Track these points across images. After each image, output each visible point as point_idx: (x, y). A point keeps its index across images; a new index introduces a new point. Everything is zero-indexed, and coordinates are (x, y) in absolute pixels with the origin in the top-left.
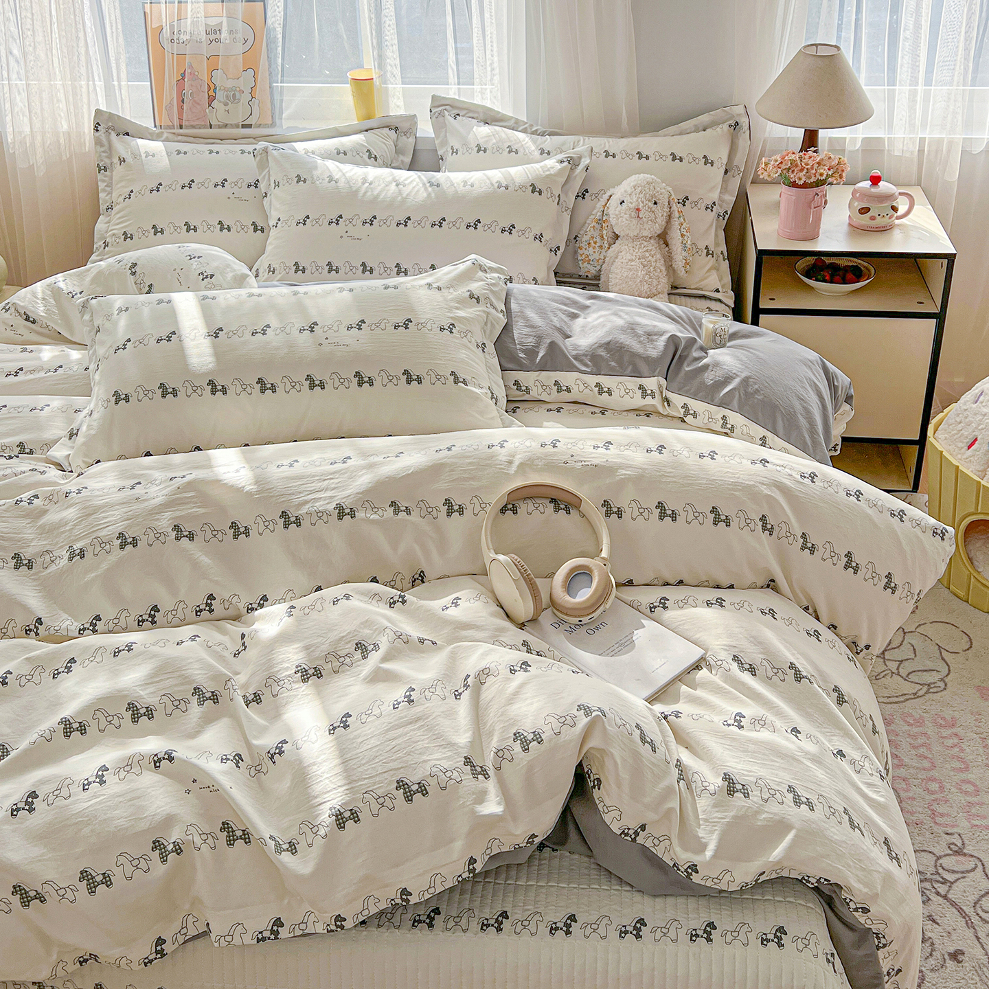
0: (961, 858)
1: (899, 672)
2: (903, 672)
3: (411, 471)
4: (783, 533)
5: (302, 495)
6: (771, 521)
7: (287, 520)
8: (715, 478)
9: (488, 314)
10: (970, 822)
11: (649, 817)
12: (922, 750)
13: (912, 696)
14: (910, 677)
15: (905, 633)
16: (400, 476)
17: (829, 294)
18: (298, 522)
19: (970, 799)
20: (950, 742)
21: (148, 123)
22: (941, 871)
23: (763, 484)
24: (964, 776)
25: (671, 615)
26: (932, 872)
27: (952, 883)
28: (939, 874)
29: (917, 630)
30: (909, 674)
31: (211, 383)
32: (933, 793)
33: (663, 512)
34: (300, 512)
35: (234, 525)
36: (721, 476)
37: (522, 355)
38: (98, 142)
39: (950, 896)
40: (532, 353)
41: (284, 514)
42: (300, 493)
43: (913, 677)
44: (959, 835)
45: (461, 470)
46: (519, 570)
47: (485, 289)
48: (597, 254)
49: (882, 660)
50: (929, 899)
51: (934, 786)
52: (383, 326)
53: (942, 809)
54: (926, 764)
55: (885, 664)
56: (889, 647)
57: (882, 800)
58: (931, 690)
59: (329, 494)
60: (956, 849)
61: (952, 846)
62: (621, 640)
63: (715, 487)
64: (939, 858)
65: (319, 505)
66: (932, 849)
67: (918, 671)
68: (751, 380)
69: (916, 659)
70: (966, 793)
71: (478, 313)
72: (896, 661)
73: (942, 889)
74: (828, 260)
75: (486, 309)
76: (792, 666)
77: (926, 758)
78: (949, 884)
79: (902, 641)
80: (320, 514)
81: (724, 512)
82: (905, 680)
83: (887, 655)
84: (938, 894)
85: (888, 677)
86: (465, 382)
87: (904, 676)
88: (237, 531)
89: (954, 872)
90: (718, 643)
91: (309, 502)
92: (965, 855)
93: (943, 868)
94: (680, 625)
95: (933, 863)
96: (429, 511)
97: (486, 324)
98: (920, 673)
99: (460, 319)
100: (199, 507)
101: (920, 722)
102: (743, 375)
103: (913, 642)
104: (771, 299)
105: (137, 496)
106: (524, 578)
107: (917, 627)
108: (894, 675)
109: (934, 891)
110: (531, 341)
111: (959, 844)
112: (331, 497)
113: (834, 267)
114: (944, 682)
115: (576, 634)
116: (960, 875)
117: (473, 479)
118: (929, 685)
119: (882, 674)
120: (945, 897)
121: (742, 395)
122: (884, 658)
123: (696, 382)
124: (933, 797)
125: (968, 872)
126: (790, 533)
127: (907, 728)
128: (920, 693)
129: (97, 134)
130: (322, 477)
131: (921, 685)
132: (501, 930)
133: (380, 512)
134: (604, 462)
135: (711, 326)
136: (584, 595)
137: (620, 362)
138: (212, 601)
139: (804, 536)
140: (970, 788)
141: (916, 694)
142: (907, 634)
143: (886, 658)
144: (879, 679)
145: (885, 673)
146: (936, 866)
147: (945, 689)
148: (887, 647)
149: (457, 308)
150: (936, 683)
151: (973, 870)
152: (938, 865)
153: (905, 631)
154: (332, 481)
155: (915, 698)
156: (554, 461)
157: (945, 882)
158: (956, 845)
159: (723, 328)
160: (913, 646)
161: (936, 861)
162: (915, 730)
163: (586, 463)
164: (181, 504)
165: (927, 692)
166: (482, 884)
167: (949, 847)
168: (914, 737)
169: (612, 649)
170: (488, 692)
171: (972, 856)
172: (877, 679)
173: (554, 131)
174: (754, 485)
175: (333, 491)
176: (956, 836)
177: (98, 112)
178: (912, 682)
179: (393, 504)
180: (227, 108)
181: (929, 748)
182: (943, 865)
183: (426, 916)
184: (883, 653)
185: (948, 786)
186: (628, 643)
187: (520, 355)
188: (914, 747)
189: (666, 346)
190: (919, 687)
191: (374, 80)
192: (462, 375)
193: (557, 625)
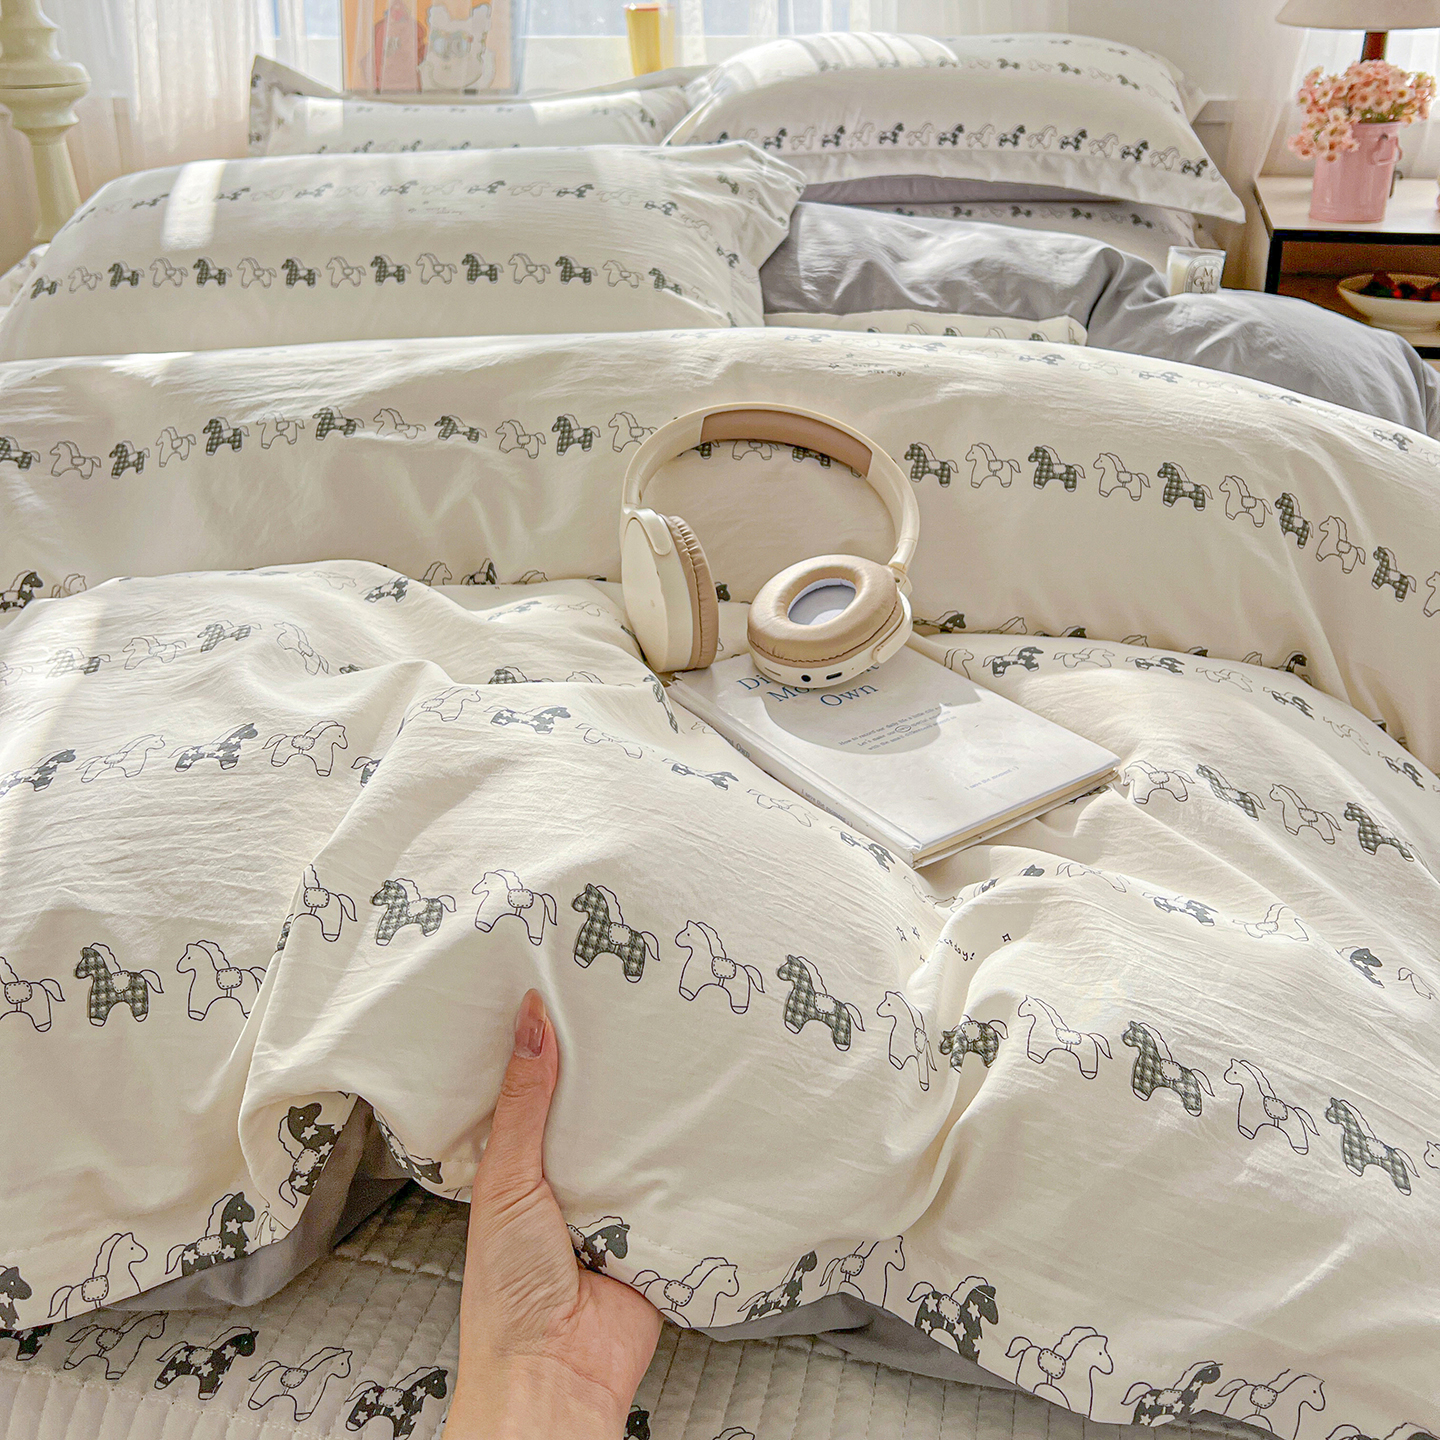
3: (494, 363)
4: (1330, 546)
5: (259, 393)
6: (1303, 510)
7: (218, 435)
9: (749, 211)
16: (470, 369)
18: (236, 441)
25: (1035, 683)
31: (201, 264)
33: (1044, 466)
34: (245, 421)
35: (120, 451)
36: (1190, 408)
37: (808, 287)
38: (254, 102)
40: (826, 284)
41: (213, 426)
42: (257, 389)
47: (752, 178)
52: (536, 190)
59: (315, 392)
62: (902, 721)
65: (283, 412)
68: (1259, 328)
71: (731, 204)
74: (1396, 278)
75: (746, 203)
76: (1353, 812)
80: (280, 426)
81: (1190, 477)
86: (677, 288)
88: (123, 460)
90: (1160, 736)
91: (269, 404)
94: (1064, 700)
97: (745, 226)
99: (689, 201)
102: (1245, 320)
110: (825, 266)
112: (316, 398)
115: (795, 701)
121: (1241, 350)
123: (1146, 330)
126: (1346, 545)
129: (255, 91)
130: (311, 368)
133: (412, 432)
134: (921, 368)
136: (828, 619)
137: (997, 294)
139: (1381, 554)
149: (688, 186)
154: (330, 373)
156: (809, 362)
163: (879, 368)
164: (28, 403)
169: (879, 735)
175: (324, 390)
177: (259, 60)
179: (445, 420)
180: (447, 64)
186: (920, 727)
187: (806, 287)
192: (672, 278)
193: (753, 684)
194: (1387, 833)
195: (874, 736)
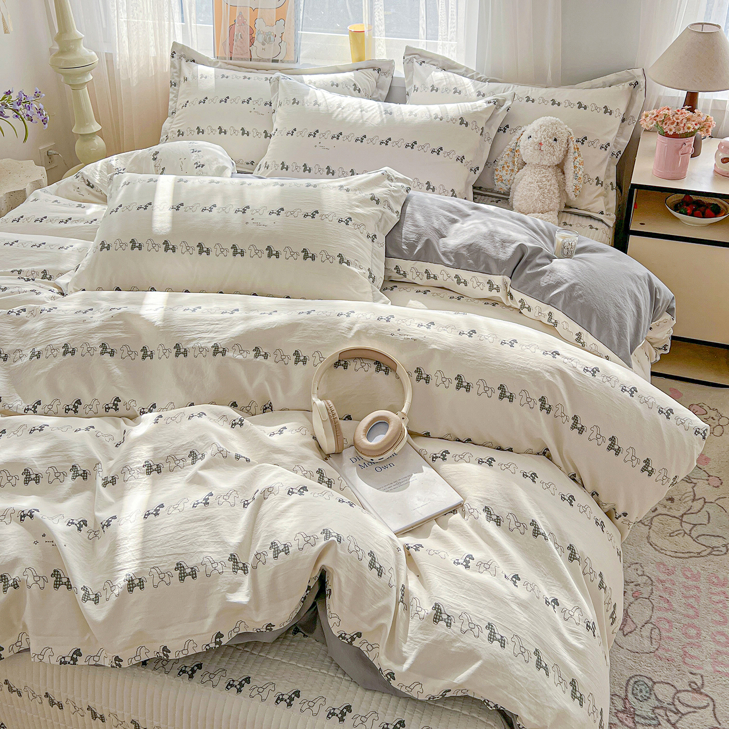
0: (696, 696)
1: (690, 533)
2: (695, 534)
3: (274, 326)
4: (559, 413)
5: (193, 333)
6: (549, 402)
7: (179, 351)
8: (508, 362)
9: (383, 213)
10: (713, 667)
11: (364, 628)
12: (692, 601)
13: (696, 555)
14: (699, 539)
15: (705, 502)
16: (266, 329)
17: (691, 225)
18: (185, 354)
19: (720, 648)
20: (716, 598)
21: (210, 55)
22: (677, 702)
23: (547, 371)
24: (720, 628)
25: (446, 467)
26: (669, 702)
27: (683, 715)
28: (674, 705)
29: (717, 502)
30: (698, 537)
31: (166, 243)
32: (690, 637)
33: (460, 383)
34: (189, 346)
35: (144, 349)
36: (514, 361)
37: (404, 247)
38: (173, 65)
39: (678, 725)
40: (412, 246)
41: (177, 346)
42: (192, 332)
43: (701, 540)
44: (702, 676)
45: (312, 330)
46: (329, 413)
47: (386, 194)
48: (509, 176)
49: (679, 521)
50: (660, 724)
51: (693, 632)
52: (296, 214)
53: (693, 652)
54: (691, 612)
55: (681, 526)
56: (689, 512)
57: (581, 646)
58: (714, 553)
59: (212, 335)
60: (695, 687)
61: (692, 684)
62: (399, 480)
63: (506, 369)
64: (678, 692)
65: (202, 343)
66: (676, 684)
67: (708, 535)
68: (577, 287)
69: (709, 525)
70: (718, 643)
71: (375, 212)
72: (691, 524)
73: (673, 718)
74: (694, 198)
75: (382, 209)
76: (533, 523)
77: (692, 607)
78: (680, 715)
79: (701, 509)
80: (201, 350)
81: (509, 390)
82: (694, 540)
83: (685, 518)
84: (669, 721)
85: (680, 536)
86: (348, 263)
87: (694, 537)
88: (146, 354)
89: (688, 706)
90: (476, 495)
91: (196, 339)
92: (701, 693)
93: (679, 701)
94: (451, 475)
95: (672, 695)
96: (282, 359)
97: (380, 220)
98: (708, 537)
99: (358, 215)
100: (122, 332)
101: (696, 577)
102: (573, 282)
103: (711, 512)
104: (641, 224)
105: (84, 319)
106: (331, 420)
107: (717, 499)
108: (686, 535)
109: (666, 718)
110: (413, 237)
111: (699, 684)
112: (213, 338)
113: (699, 204)
114: (727, 547)
115: (367, 469)
116: (692, 710)
117: (318, 338)
118: (713, 548)
119: (676, 533)
120: (673, 725)
121: (567, 297)
122: (682, 520)
123: (532, 284)
124: (688, 640)
125: (700, 708)
126: (563, 415)
127: (685, 580)
128: (704, 554)
129: (173, 59)
130: (211, 322)
131: (706, 547)
132: (241, 691)
133: (245, 354)
134: (422, 338)
135: (561, 240)
136: (379, 439)
137: (476, 261)
138: (118, 403)
139: (575, 418)
140: (723, 639)
141: (699, 553)
142: (707, 504)
143: (683, 520)
144: (673, 536)
145: (678, 532)
146: (674, 698)
147: (726, 553)
148: (687, 511)
149: (358, 206)
150: (719, 547)
151: (705, 707)
152: (676, 697)
153: (706, 501)
154: (217, 326)
155: (698, 557)
156: (384, 332)
157: (677, 712)
158: (696, 684)
159: (570, 243)
160: (709, 514)
161: (675, 694)
162: (691, 583)
163: (408, 337)
164: (111, 328)
165: (710, 554)
166: (241, 651)
167: (690, 685)
168: (687, 588)
169: (390, 485)
170: (266, 507)
171: (707, 696)
172: (670, 536)
173: (494, 79)
174: (539, 371)
175: (215, 334)
176: (699, 676)
177: (175, 44)
178: (699, 543)
179: (257, 349)
180: (264, 47)
181: (697, 598)
182: (680, 698)
183: (191, 668)
184: (682, 516)
185: (704, 634)
186: (404, 483)
187: (403, 247)
188: (685, 597)
189: (514, 253)
190: (703, 548)
191: (365, 33)
192: (347, 257)
193: (354, 460)
194: (542, 531)
195: (388, 486)
